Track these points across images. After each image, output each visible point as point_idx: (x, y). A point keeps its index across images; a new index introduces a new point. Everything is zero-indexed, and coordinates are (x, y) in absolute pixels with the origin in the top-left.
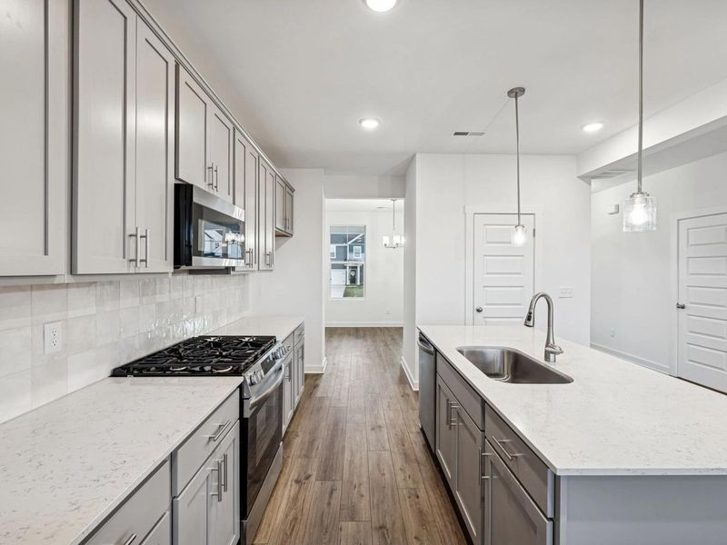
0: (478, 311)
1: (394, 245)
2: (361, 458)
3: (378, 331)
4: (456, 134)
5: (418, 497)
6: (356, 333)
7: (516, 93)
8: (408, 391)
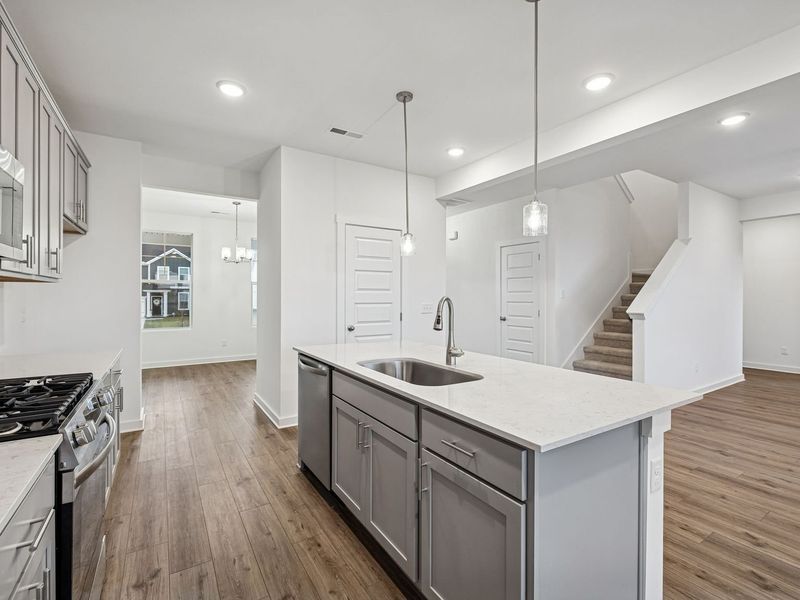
0: (350, 330)
1: (238, 258)
2: (232, 523)
3: (213, 368)
4: (334, 130)
5: (319, 545)
6: (181, 373)
7: (405, 97)
8: (272, 431)
